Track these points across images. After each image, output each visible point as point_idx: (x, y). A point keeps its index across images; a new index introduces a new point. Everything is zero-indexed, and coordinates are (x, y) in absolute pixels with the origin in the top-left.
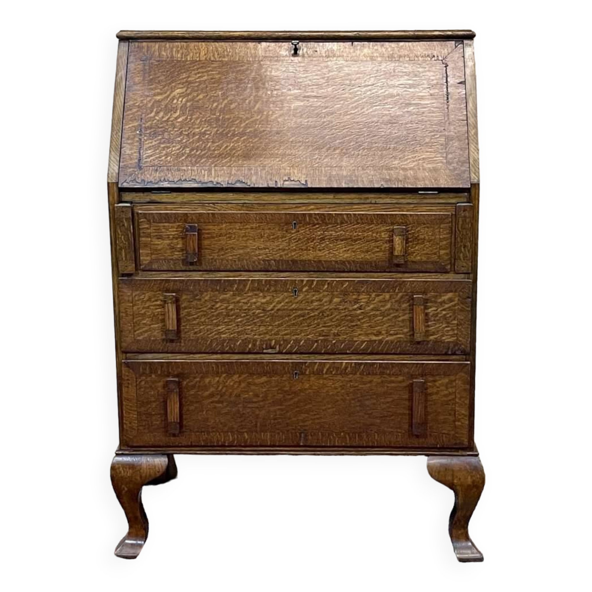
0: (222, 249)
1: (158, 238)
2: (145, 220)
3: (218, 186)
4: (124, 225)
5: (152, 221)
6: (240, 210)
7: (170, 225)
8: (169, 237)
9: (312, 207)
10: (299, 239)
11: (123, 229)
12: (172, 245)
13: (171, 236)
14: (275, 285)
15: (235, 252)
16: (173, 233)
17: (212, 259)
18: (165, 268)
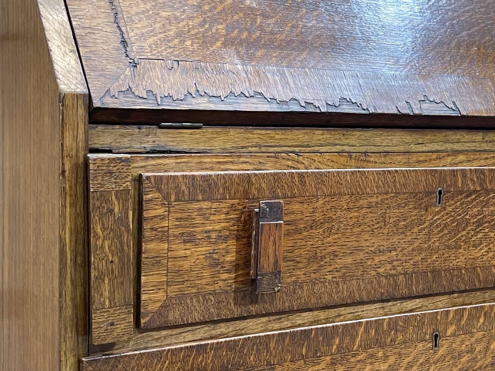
0: (315, 257)
1: (185, 242)
2: (157, 195)
3: (311, 109)
4: (111, 211)
5: (173, 198)
6: (345, 166)
7: (215, 205)
8: (209, 237)
9: (461, 157)
10: (446, 225)
11: (110, 221)
12: (215, 256)
13: (214, 235)
14: (405, 329)
15: (340, 262)
16: (217, 227)
17: (295, 282)
18: (197, 317)
